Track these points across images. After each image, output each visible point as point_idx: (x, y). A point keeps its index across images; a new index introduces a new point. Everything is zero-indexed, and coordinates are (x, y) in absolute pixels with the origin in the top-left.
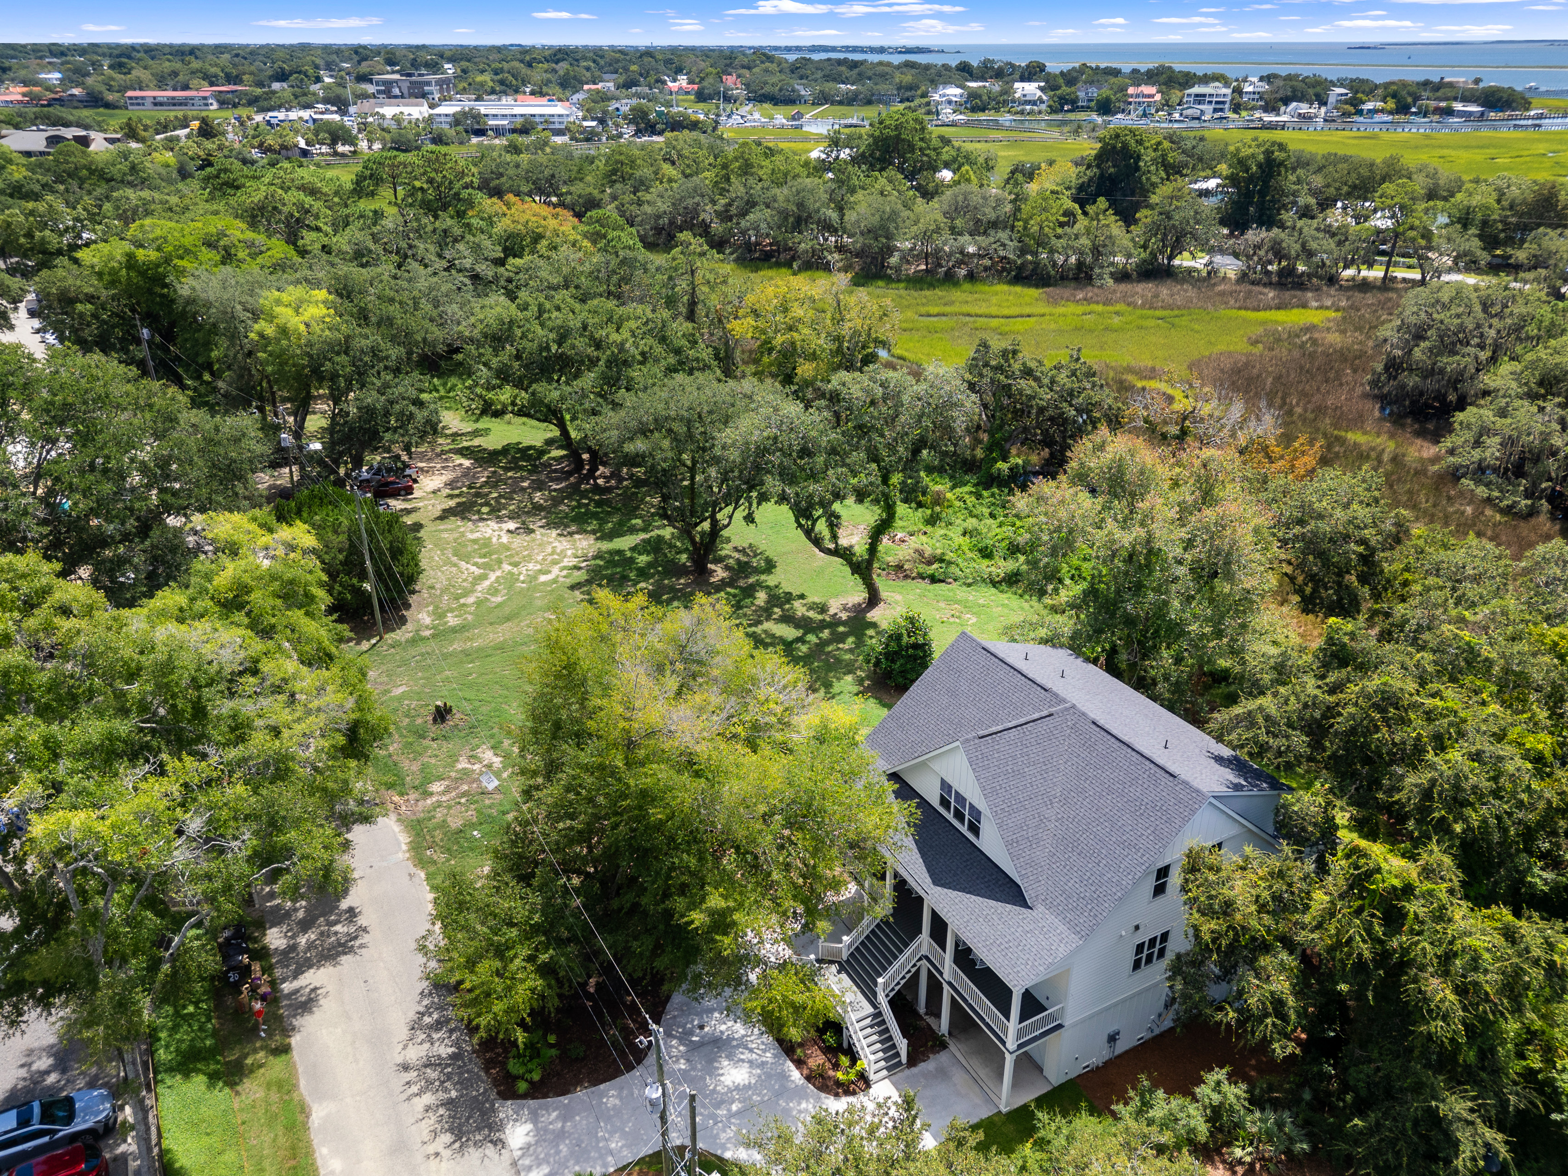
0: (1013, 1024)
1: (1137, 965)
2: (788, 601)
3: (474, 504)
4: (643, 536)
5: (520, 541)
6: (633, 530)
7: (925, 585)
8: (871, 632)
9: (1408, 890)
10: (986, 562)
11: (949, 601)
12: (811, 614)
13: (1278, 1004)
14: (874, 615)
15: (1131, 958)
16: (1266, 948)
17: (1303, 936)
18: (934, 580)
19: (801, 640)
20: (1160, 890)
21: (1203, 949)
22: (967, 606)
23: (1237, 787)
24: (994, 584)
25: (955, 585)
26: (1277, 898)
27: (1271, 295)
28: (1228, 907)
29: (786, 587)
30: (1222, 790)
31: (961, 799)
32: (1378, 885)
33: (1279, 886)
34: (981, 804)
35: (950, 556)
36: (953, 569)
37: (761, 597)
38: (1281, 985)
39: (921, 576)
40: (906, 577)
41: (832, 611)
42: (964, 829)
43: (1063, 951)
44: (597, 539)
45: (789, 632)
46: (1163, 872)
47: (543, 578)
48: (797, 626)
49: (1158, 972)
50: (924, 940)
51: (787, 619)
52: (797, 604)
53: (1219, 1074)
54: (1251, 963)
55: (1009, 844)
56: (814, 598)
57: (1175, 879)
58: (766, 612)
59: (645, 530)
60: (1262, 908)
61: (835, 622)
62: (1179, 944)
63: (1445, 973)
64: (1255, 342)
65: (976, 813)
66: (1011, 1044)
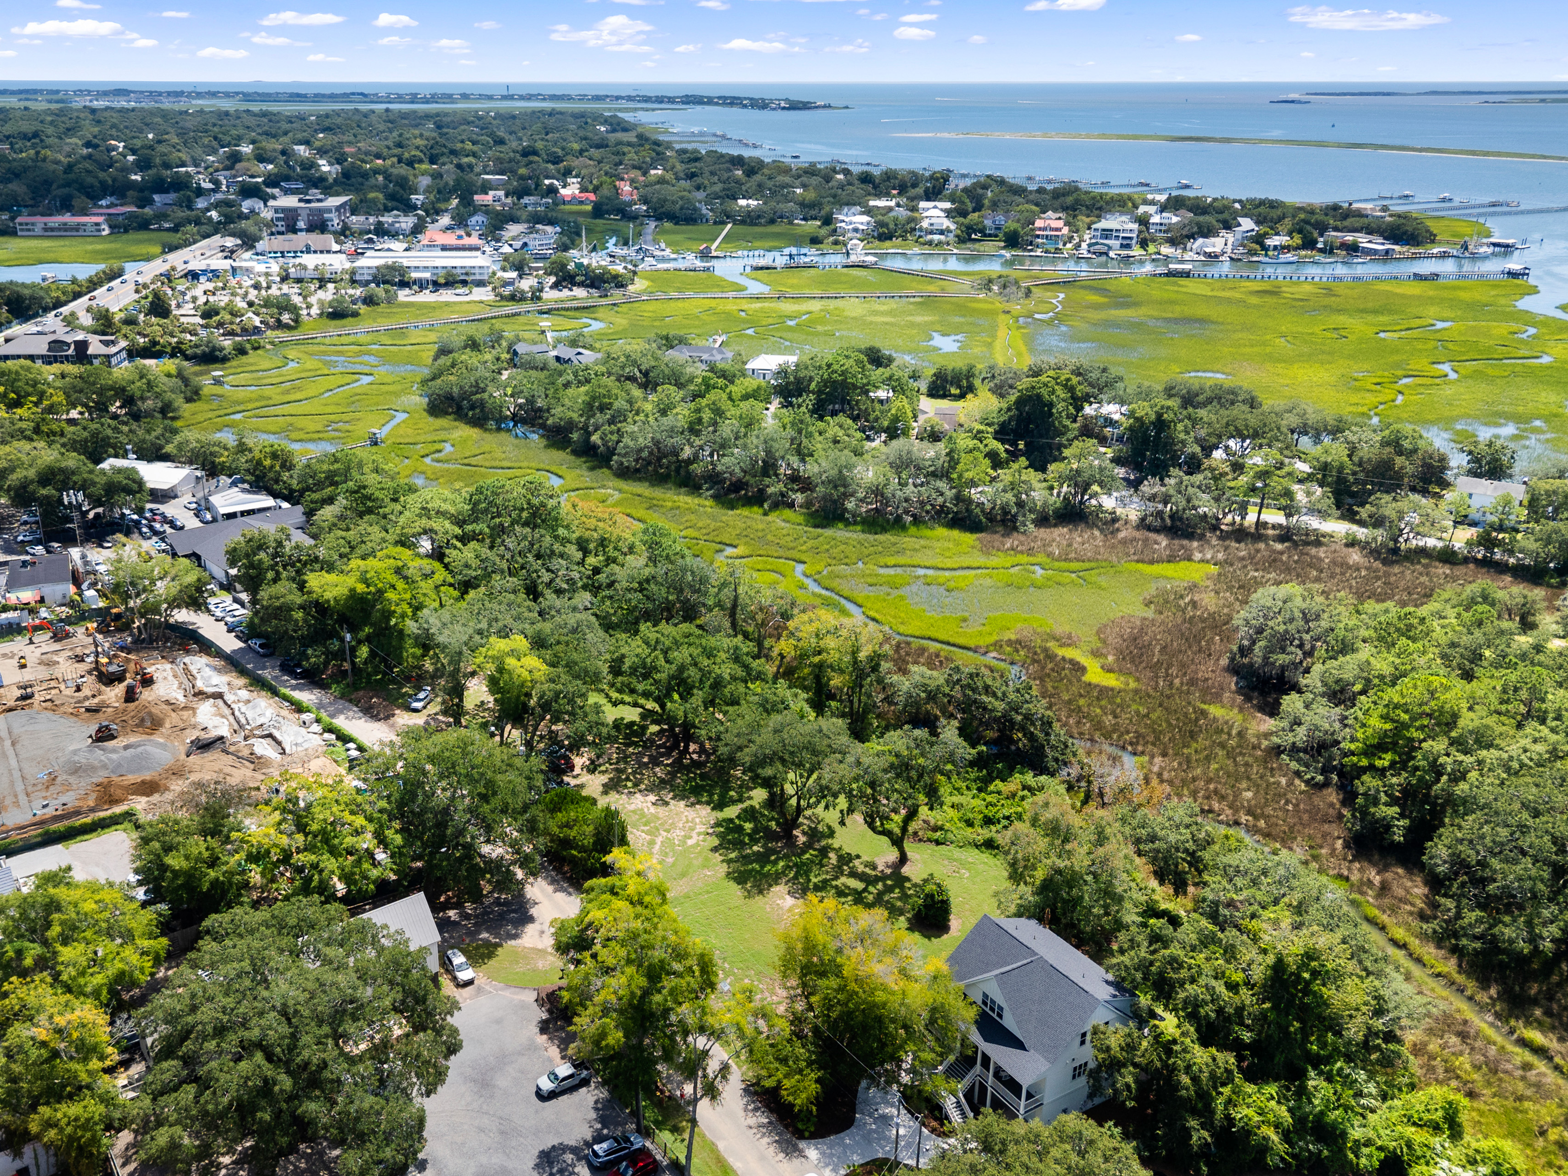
0: (1023, 1102)
1: (1074, 1077)
2: (851, 860)
3: (619, 780)
4: (741, 806)
5: (661, 811)
6: (734, 802)
7: (932, 846)
8: (907, 885)
9: (1174, 1041)
10: (970, 830)
11: (951, 859)
12: (867, 870)
13: (1128, 1086)
14: (906, 870)
15: (1071, 1073)
16: (1124, 1065)
17: (1137, 1060)
18: (938, 843)
19: (865, 890)
20: (1083, 1043)
21: (1100, 1066)
22: (963, 864)
23: (1115, 996)
24: (977, 846)
25: (952, 847)
26: (1128, 1045)
27: (1164, 544)
28: (1108, 1049)
29: (847, 849)
30: (1108, 998)
31: (993, 1002)
32: (1163, 1039)
33: (1129, 1040)
34: (1003, 1004)
35: (948, 826)
36: (950, 835)
37: (833, 857)
38: (1130, 1079)
39: (929, 840)
40: (920, 840)
41: (880, 868)
42: (995, 1016)
43: (1043, 1069)
44: (713, 809)
45: (859, 885)
46: (1084, 1035)
47: (690, 842)
48: (861, 880)
49: (1083, 1080)
50: (978, 1067)
51: (853, 874)
52: (857, 862)
53: (1111, 1123)
54: (1119, 1071)
55: (1018, 1023)
56: (865, 858)
57: (1088, 1038)
58: (838, 871)
59: (741, 800)
60: (1122, 1049)
61: (883, 878)
62: (1092, 1065)
63: (1187, 1073)
64: (1148, 603)
65: (1001, 1008)
66: (1022, 1111)
